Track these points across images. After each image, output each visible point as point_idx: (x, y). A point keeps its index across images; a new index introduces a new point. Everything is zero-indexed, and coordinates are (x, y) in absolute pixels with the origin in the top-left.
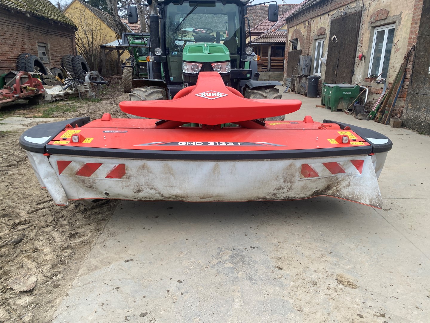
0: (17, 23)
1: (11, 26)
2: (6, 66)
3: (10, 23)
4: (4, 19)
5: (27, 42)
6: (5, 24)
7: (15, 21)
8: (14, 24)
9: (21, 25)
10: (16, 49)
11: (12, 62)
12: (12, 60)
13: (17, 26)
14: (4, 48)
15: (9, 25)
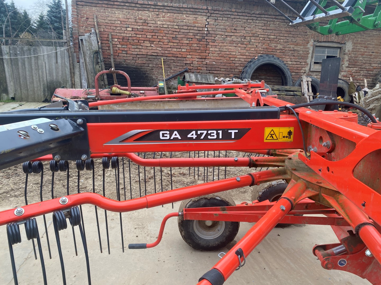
0: (265, 15)
1: (253, 20)
2: (222, 70)
3: (248, 15)
4: (234, 10)
5: (285, 41)
6: (238, 17)
7: (258, 12)
8: (257, 16)
9: (274, 17)
10: (253, 49)
11: (237, 65)
12: (240, 62)
13: (266, 19)
14: (226, 47)
15: (247, 18)
